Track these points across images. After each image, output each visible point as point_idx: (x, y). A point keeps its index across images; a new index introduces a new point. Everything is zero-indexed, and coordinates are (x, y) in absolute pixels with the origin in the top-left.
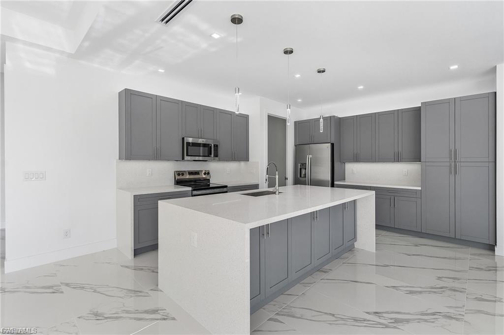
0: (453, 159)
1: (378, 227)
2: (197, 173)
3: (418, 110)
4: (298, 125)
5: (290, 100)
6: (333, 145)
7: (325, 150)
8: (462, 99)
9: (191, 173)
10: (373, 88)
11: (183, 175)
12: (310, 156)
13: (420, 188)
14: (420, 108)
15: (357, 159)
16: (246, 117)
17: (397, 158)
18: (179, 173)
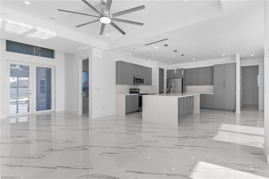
0: (224, 84)
1: (201, 108)
2: (136, 89)
3: (213, 67)
4: (168, 71)
5: (167, 62)
6: (182, 79)
7: (179, 81)
8: (226, 64)
9: (134, 89)
10: (198, 59)
11: (132, 90)
12: (174, 83)
13: (213, 94)
14: (213, 66)
15: (191, 84)
16: (151, 69)
17: (206, 84)
18: (132, 89)
